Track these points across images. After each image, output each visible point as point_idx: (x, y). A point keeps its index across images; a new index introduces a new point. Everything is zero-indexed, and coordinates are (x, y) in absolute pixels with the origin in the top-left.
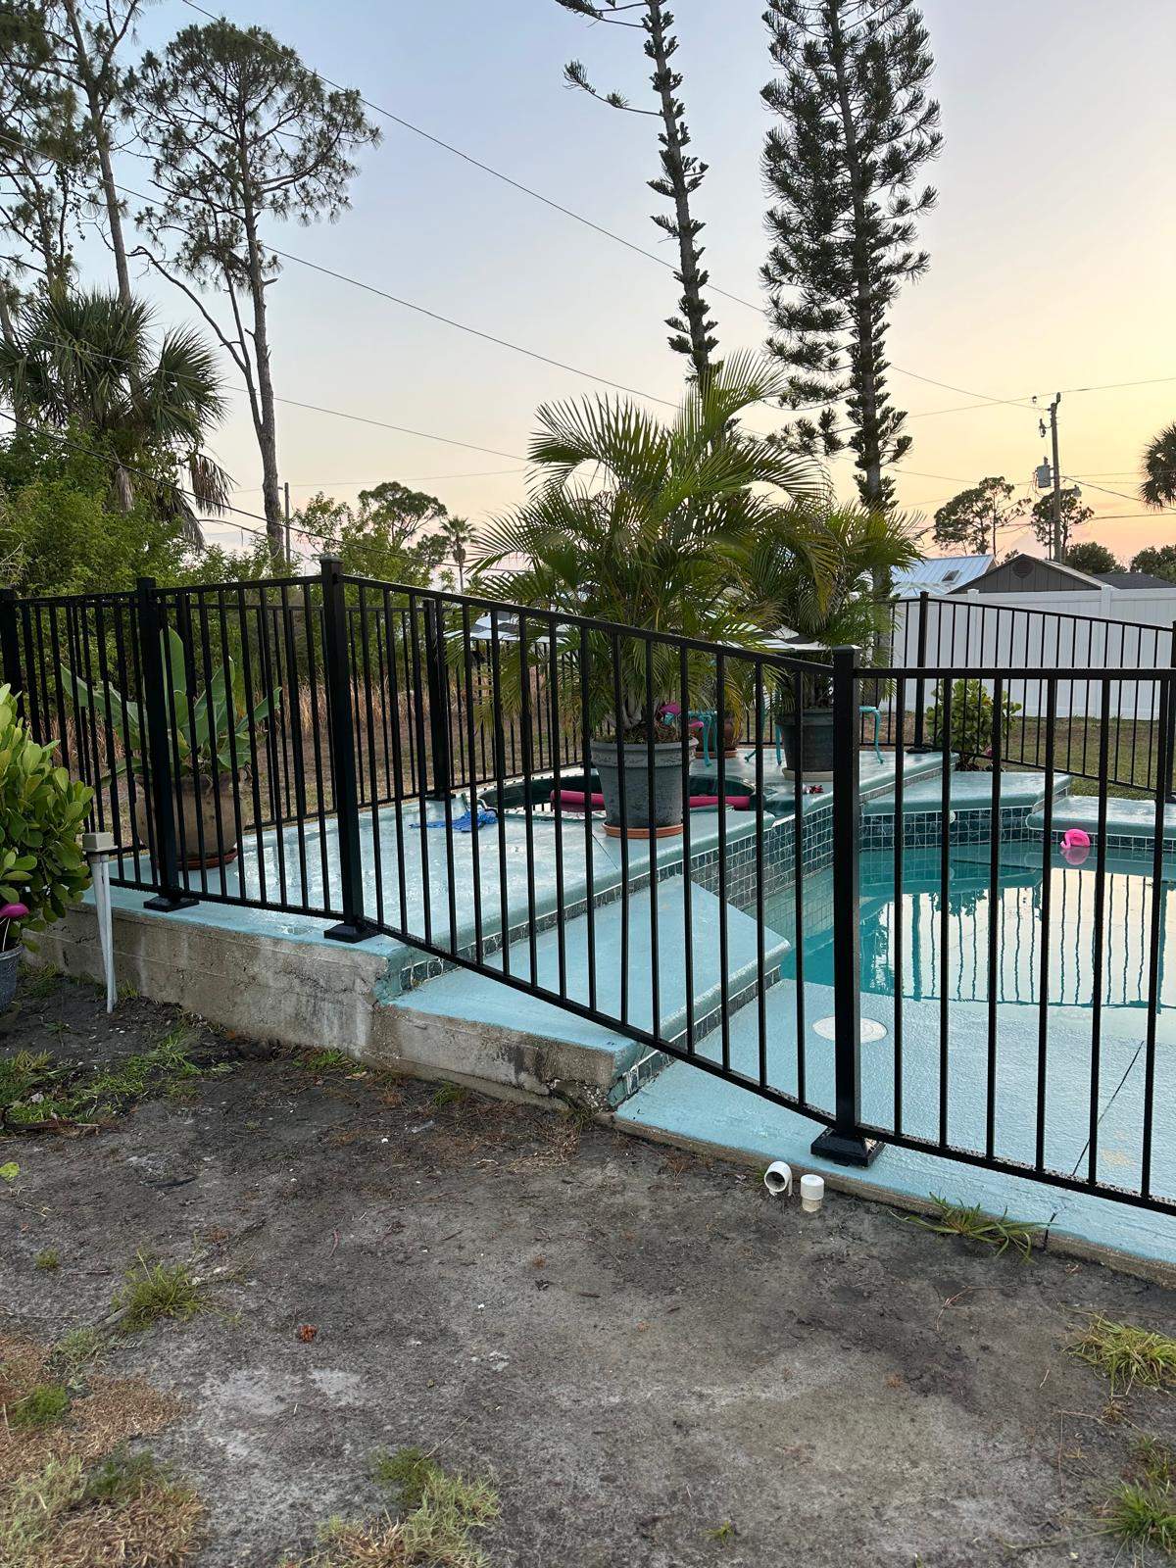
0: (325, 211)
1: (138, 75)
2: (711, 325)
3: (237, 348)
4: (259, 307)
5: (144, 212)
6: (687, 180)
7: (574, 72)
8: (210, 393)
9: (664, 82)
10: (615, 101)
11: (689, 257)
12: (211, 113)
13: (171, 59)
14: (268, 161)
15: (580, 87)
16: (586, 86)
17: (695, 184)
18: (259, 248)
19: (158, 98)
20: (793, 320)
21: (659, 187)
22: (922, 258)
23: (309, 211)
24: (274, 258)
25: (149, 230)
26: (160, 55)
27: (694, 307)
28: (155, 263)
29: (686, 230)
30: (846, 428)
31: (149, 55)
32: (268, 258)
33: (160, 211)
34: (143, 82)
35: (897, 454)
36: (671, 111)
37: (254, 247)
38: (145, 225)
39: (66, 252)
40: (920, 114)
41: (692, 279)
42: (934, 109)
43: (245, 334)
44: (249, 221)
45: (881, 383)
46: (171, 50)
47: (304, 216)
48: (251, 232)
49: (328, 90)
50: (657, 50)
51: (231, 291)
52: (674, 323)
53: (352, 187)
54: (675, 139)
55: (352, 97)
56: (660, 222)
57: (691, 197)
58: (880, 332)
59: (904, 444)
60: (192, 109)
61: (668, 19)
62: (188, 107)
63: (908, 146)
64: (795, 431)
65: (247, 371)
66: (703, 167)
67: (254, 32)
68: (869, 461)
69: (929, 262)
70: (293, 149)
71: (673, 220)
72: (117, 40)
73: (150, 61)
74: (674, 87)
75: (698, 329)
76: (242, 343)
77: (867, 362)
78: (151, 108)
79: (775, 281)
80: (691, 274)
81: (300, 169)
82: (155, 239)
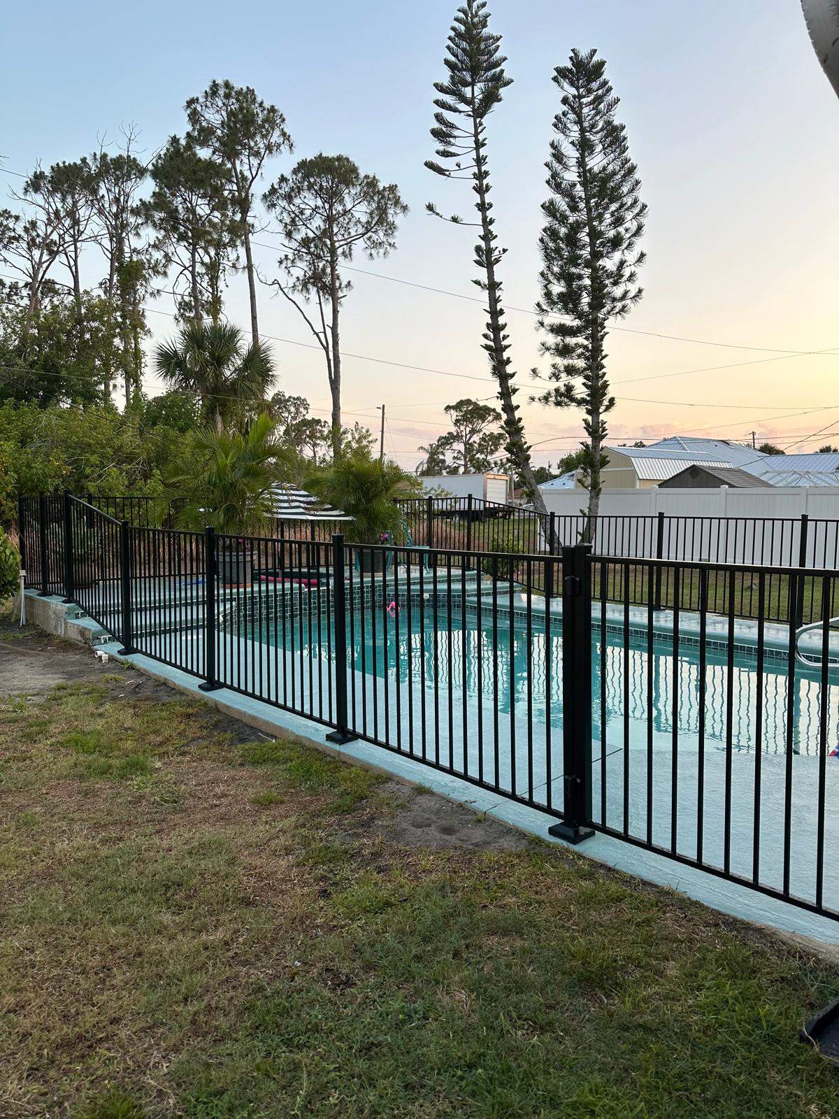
0: (382, 251)
1: (276, 187)
2: (505, 337)
3: (322, 336)
4: (335, 312)
5: (283, 257)
6: (493, 258)
7: (430, 208)
8: (270, 373)
9: (483, 207)
10: (455, 220)
11: (494, 301)
12: (319, 202)
13: (294, 177)
14: (351, 224)
15: (434, 215)
16: (437, 214)
17: (497, 261)
18: (338, 278)
19: (289, 198)
20: (560, 330)
21: (478, 263)
22: (640, 291)
23: (373, 251)
24: (349, 282)
25: (286, 268)
26: (288, 175)
27: (495, 328)
28: (281, 289)
29: (493, 286)
30: (580, 391)
31: (282, 176)
32: (344, 283)
33: (291, 257)
34: (279, 190)
35: (608, 408)
36: (487, 223)
37: (335, 277)
38: (283, 265)
39: (219, 294)
40: (636, 211)
41: (495, 313)
42: (644, 207)
43: (326, 327)
44: (333, 264)
45: (603, 367)
46: (295, 172)
47: (371, 255)
48: (333, 269)
49: (381, 186)
50: (481, 190)
51: (320, 304)
52: (486, 336)
53: (398, 238)
54: (488, 236)
55: (393, 188)
56: (477, 283)
57: (495, 268)
58: (603, 337)
59: (612, 401)
60: (309, 200)
61: (486, 173)
62: (306, 201)
63: (627, 230)
64: (553, 394)
65: (326, 349)
66: (505, 251)
67: (339, 158)
68: (594, 412)
69: (643, 294)
70: (364, 219)
71: (485, 280)
72: (253, 178)
73: (283, 179)
74: (489, 209)
75: (496, 339)
76: (325, 333)
77: (595, 355)
78: (284, 203)
79: (543, 310)
80: (493, 310)
81: (368, 228)
82: (289, 272)
